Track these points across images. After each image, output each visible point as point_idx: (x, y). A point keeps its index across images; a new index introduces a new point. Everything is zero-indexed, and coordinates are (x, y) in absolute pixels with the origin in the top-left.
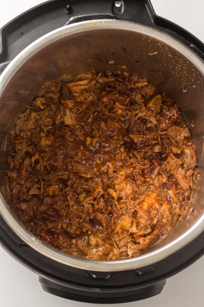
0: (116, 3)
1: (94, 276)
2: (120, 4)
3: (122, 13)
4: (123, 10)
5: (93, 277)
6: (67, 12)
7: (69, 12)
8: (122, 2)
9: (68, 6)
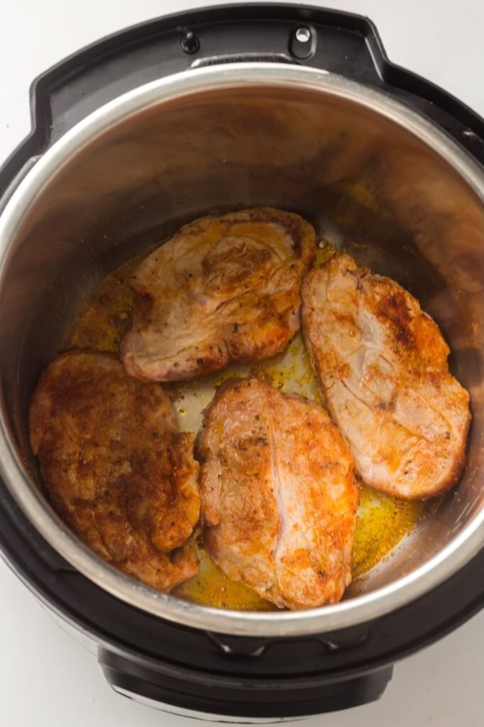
0: (298, 32)
1: (227, 649)
2: (308, 34)
3: (313, 55)
4: (313, 49)
5: (223, 650)
6: (187, 49)
7: (190, 48)
8: (313, 31)
9: (189, 35)
